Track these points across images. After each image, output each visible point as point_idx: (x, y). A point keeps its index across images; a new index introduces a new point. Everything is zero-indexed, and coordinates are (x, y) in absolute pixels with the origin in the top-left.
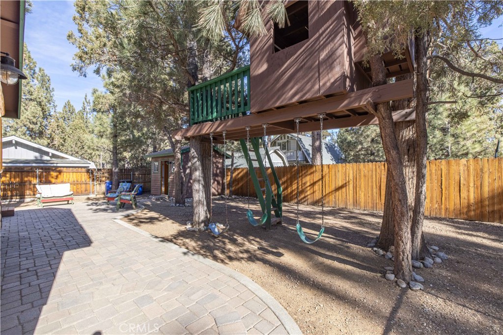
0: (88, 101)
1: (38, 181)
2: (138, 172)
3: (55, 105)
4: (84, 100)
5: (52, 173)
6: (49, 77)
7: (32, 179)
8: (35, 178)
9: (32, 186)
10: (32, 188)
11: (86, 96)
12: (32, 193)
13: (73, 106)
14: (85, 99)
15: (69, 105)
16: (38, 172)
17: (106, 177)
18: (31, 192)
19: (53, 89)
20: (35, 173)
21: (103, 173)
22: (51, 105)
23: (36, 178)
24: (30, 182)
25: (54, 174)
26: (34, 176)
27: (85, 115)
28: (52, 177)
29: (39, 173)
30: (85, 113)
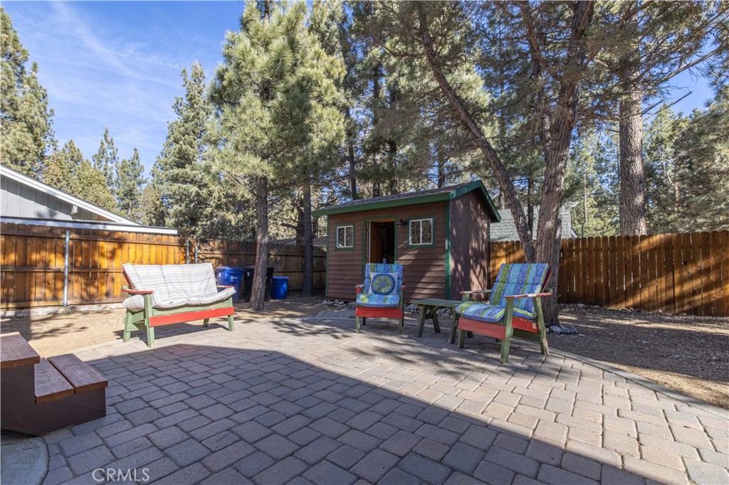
0: (109, 139)
1: (67, 263)
2: (275, 250)
3: (54, 139)
4: (103, 138)
5: (101, 244)
6: (45, 90)
7: (52, 256)
8: (59, 255)
9: (50, 276)
10: (52, 282)
11: (107, 132)
12: (49, 294)
13: (78, 150)
14: (105, 136)
15: (71, 147)
16: (68, 238)
17: (216, 258)
18: (47, 291)
19: (52, 111)
20: (59, 243)
21: (212, 250)
22: (47, 139)
23: (64, 255)
24: (46, 264)
25: (107, 247)
26: (58, 249)
27: (104, 163)
28: (102, 255)
29: (71, 243)
30: (104, 160)
